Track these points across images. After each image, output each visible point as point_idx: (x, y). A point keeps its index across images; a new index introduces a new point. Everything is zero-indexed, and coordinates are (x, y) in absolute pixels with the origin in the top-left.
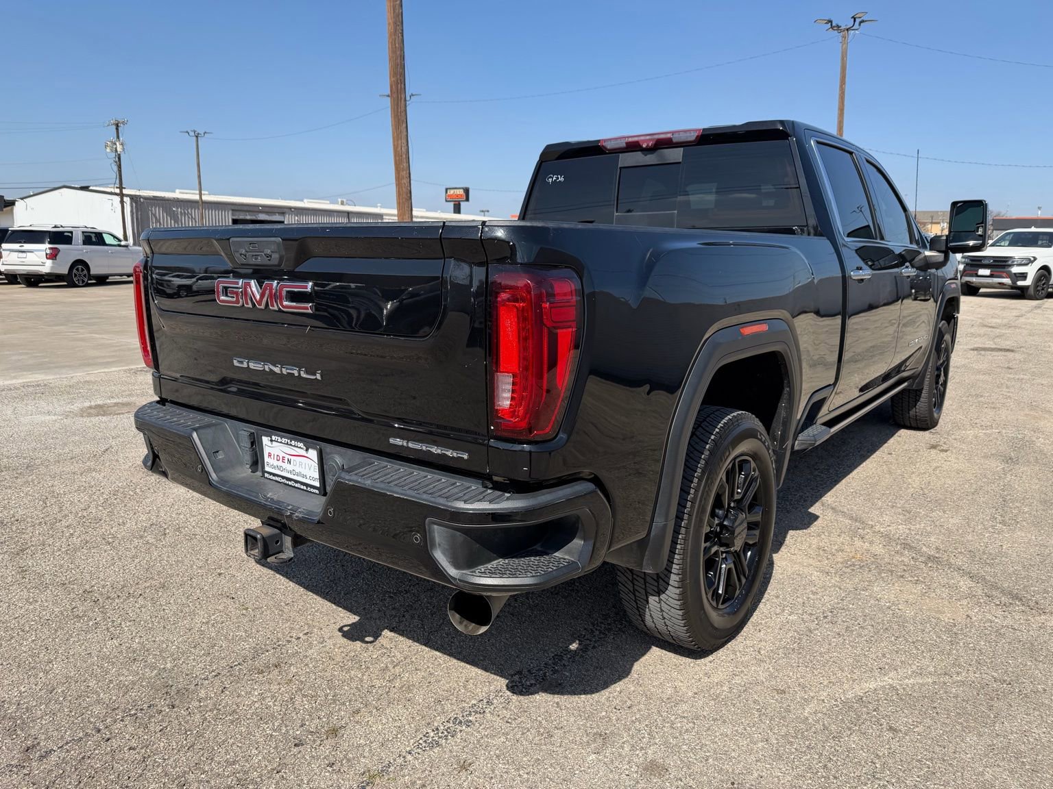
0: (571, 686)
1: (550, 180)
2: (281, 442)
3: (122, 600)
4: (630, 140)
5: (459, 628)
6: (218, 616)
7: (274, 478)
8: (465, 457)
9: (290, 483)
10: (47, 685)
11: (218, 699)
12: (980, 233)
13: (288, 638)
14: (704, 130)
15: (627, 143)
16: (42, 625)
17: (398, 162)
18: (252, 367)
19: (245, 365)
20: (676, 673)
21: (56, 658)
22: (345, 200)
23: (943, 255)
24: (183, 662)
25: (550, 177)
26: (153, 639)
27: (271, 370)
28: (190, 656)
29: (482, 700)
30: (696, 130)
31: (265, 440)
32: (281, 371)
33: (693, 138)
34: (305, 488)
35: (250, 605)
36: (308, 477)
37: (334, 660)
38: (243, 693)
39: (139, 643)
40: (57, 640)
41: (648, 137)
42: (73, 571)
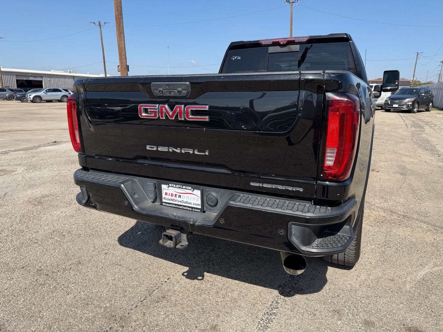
0: (307, 289)
1: (234, 58)
2: (175, 187)
3: (61, 273)
4: (274, 41)
5: (288, 272)
6: (118, 276)
7: (169, 205)
8: (301, 190)
9: (180, 207)
10: (46, 325)
11: (145, 319)
12: (397, 84)
13: (161, 282)
14: (310, 37)
15: (272, 42)
16: (24, 292)
17: (120, 52)
18: (160, 150)
19: (155, 149)
20: (345, 277)
21: (42, 309)
22: (71, 71)
23: (379, 93)
24: (114, 302)
25: (234, 57)
26: (91, 292)
27: (173, 151)
28: (116, 299)
29: (273, 302)
30: (306, 37)
31: (164, 187)
32: (181, 151)
33: (305, 40)
34: (191, 209)
35: (131, 268)
36: (192, 204)
37: (190, 291)
38: (155, 314)
39: (84, 295)
40: (37, 299)
41: (283, 40)
42: (24, 260)
